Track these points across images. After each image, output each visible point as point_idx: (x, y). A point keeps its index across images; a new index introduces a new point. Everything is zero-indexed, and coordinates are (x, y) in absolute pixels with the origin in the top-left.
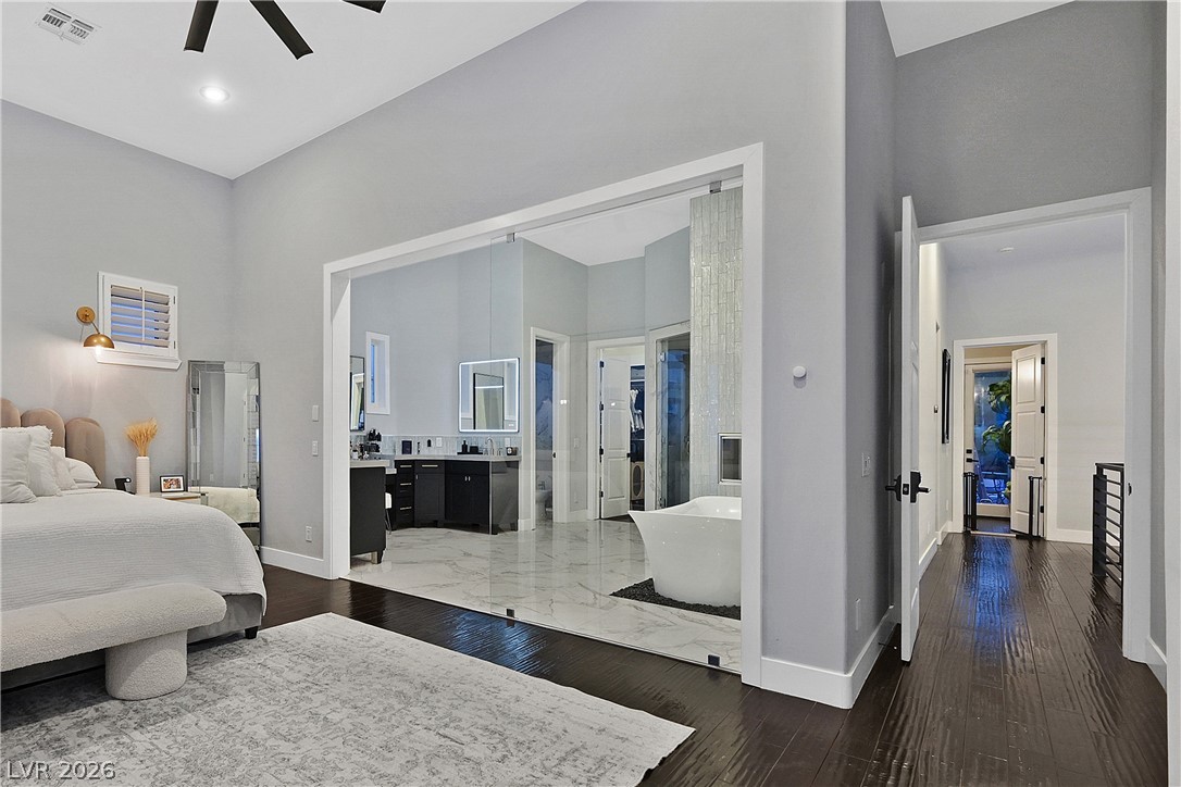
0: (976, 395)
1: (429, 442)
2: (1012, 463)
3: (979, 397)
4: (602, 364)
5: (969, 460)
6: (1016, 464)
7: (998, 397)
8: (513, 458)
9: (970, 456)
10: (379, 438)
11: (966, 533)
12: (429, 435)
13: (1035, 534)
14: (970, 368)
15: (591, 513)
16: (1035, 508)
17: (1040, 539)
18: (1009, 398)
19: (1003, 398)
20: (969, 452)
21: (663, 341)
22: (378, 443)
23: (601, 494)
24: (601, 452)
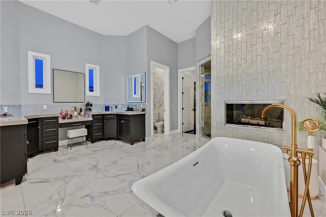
1: (116, 106)
4: (183, 78)
8: (143, 113)
10: (91, 105)
12: (116, 104)
15: (179, 130)
21: (202, 66)
22: (91, 107)
23: (183, 124)
24: (183, 109)
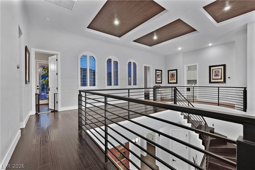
0: (39, 70)
2: (49, 89)
3: (40, 71)
5: (38, 89)
6: (50, 90)
7: (45, 71)
9: (38, 88)
11: (36, 114)
13: (56, 110)
14: (38, 63)
16: (56, 102)
17: (57, 111)
18: (48, 71)
19: (46, 71)
20: (38, 86)
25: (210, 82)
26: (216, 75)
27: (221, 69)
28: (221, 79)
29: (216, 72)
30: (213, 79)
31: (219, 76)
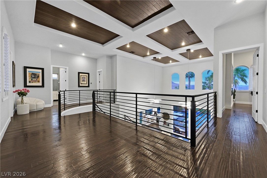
25: (79, 86)
26: (83, 81)
27: (87, 76)
28: (87, 84)
29: (83, 78)
30: (81, 84)
31: (85, 81)
